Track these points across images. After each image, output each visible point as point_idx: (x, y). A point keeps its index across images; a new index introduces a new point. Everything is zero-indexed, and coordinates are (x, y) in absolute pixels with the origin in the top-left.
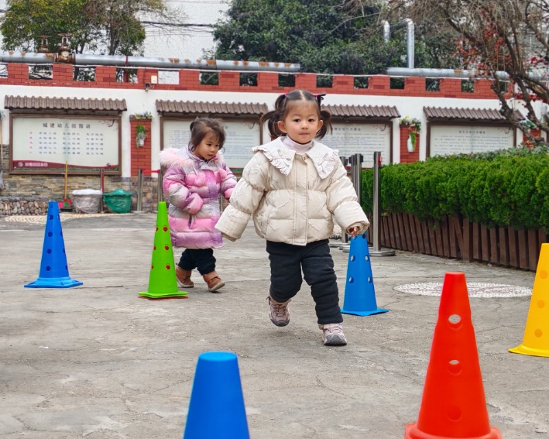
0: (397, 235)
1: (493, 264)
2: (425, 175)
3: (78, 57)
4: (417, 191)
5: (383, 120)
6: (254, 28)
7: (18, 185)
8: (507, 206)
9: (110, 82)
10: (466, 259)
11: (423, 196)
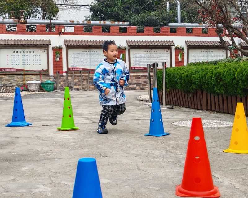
0: (174, 99)
1: (217, 112)
2: (186, 72)
3: (28, 21)
4: (182, 79)
5: (167, 47)
6: (108, 6)
7: (2, 80)
8: (223, 85)
9: (43, 32)
10: (205, 110)
11: (185, 81)
